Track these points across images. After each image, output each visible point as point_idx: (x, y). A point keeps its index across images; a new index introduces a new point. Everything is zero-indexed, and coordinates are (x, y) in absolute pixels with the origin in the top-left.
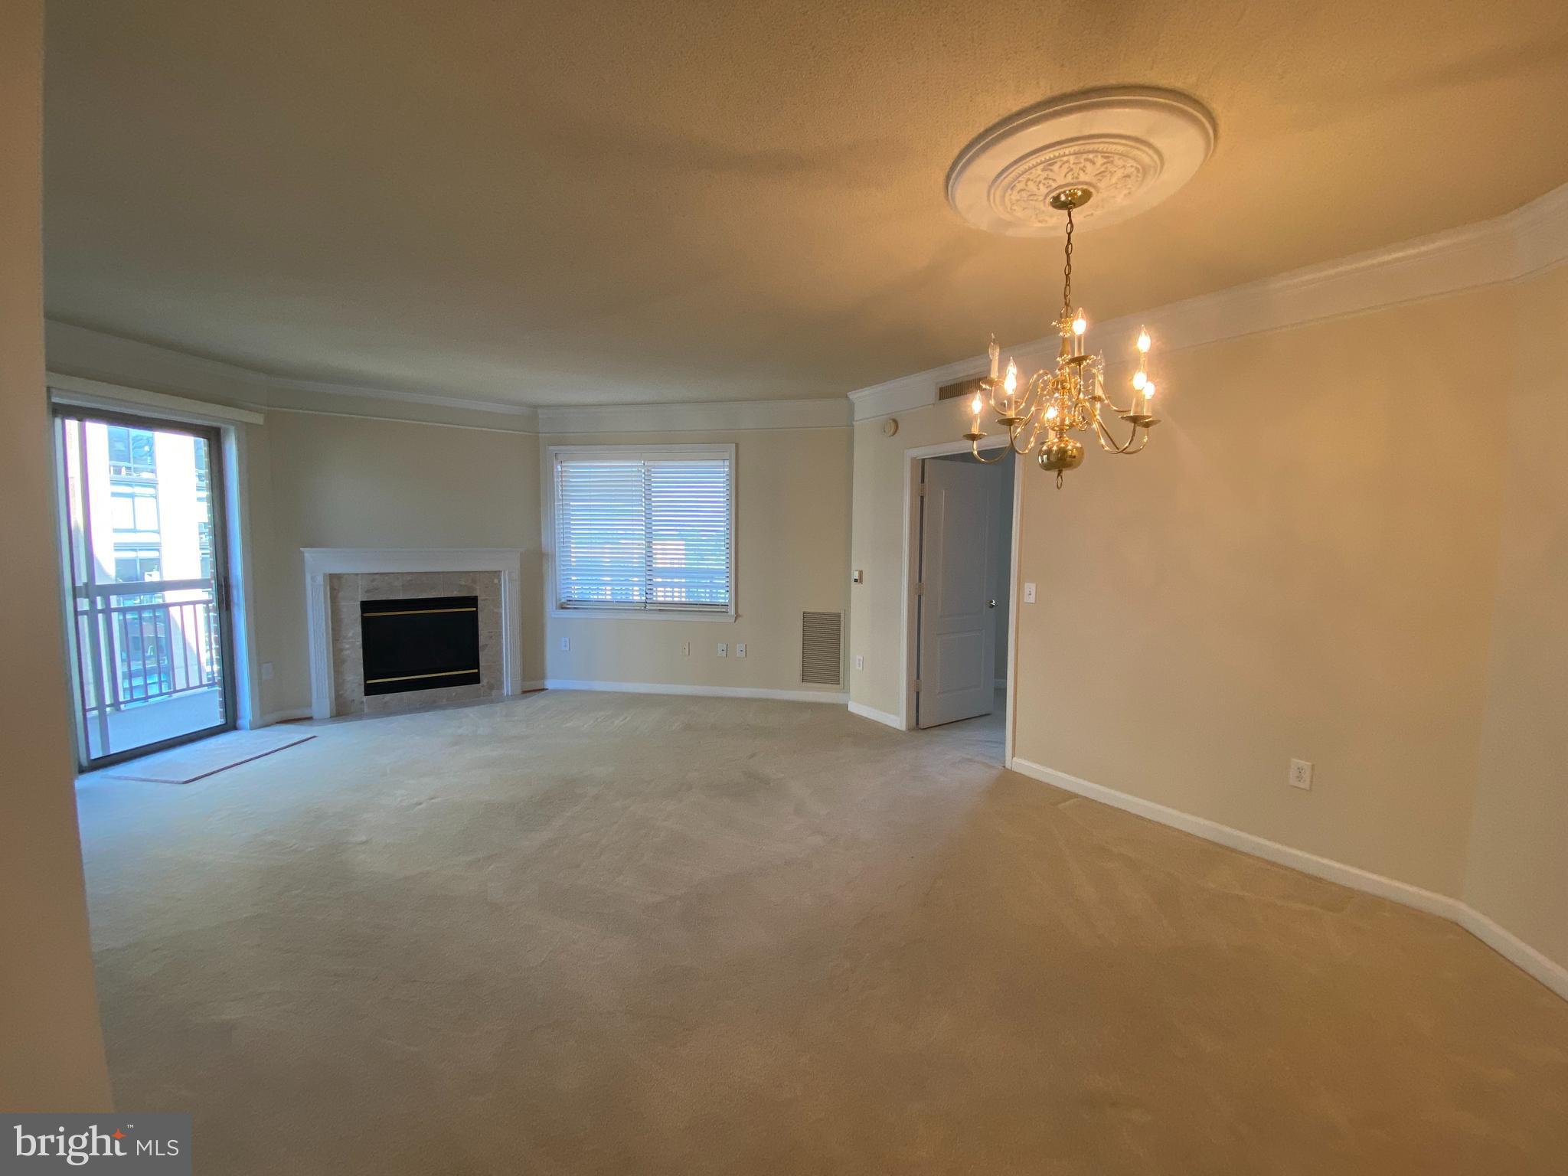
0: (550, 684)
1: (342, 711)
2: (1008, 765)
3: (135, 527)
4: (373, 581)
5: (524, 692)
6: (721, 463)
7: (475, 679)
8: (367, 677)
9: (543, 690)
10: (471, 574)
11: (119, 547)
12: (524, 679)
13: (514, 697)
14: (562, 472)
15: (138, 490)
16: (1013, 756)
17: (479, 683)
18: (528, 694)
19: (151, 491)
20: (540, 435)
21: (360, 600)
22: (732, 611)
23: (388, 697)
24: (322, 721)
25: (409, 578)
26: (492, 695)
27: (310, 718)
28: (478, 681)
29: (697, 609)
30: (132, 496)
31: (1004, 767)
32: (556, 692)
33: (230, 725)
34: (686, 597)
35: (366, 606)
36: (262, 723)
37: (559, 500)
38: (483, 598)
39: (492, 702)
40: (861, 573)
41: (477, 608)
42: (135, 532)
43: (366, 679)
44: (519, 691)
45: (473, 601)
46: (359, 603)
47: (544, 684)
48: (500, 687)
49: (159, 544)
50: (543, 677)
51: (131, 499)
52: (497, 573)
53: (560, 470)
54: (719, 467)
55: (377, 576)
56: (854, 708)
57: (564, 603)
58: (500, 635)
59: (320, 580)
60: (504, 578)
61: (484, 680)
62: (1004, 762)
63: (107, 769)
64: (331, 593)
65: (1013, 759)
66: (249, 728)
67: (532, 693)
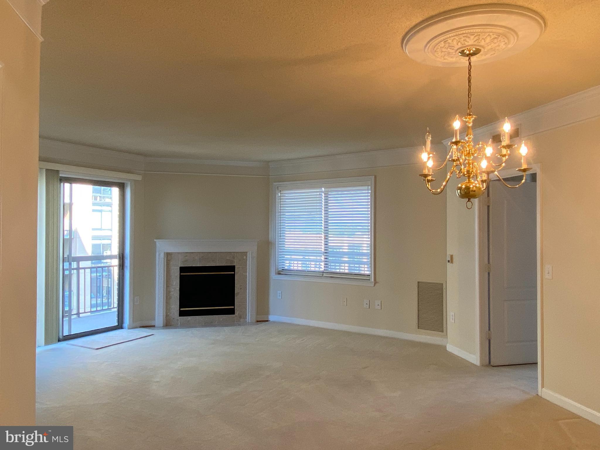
0: (271, 318)
1: (168, 324)
2: (540, 394)
3: (101, 228)
4: (185, 256)
5: (258, 321)
6: (366, 188)
7: (232, 312)
8: (181, 306)
9: (267, 321)
10: (232, 254)
11: (94, 238)
12: (258, 314)
13: (252, 324)
14: (280, 196)
15: (104, 208)
16: (543, 387)
17: (234, 314)
18: (259, 323)
19: (109, 208)
20: (270, 176)
21: (180, 266)
22: (373, 280)
23: (189, 318)
24: (159, 328)
26: (240, 322)
27: (154, 326)
28: (234, 313)
29: (352, 277)
30: (101, 211)
31: (538, 395)
32: (274, 322)
33: (120, 326)
34: (348, 269)
35: (182, 269)
36: (133, 327)
37: (278, 212)
38: (238, 267)
39: (239, 325)
40: (452, 256)
41: (234, 272)
42: (101, 230)
43: (180, 308)
44: (255, 320)
45: (232, 268)
46: (179, 268)
47: (268, 318)
48: (245, 318)
49: (111, 236)
50: (267, 313)
51: (101, 213)
52: (245, 254)
53: (280, 195)
54: (365, 190)
55: (187, 254)
56: (450, 348)
57: (280, 271)
58: (246, 288)
59: (162, 255)
60: (249, 255)
61: (237, 313)
62: (537, 391)
63: (69, 341)
64: (167, 262)
65: (542, 390)
66: (127, 328)
67: (262, 322)
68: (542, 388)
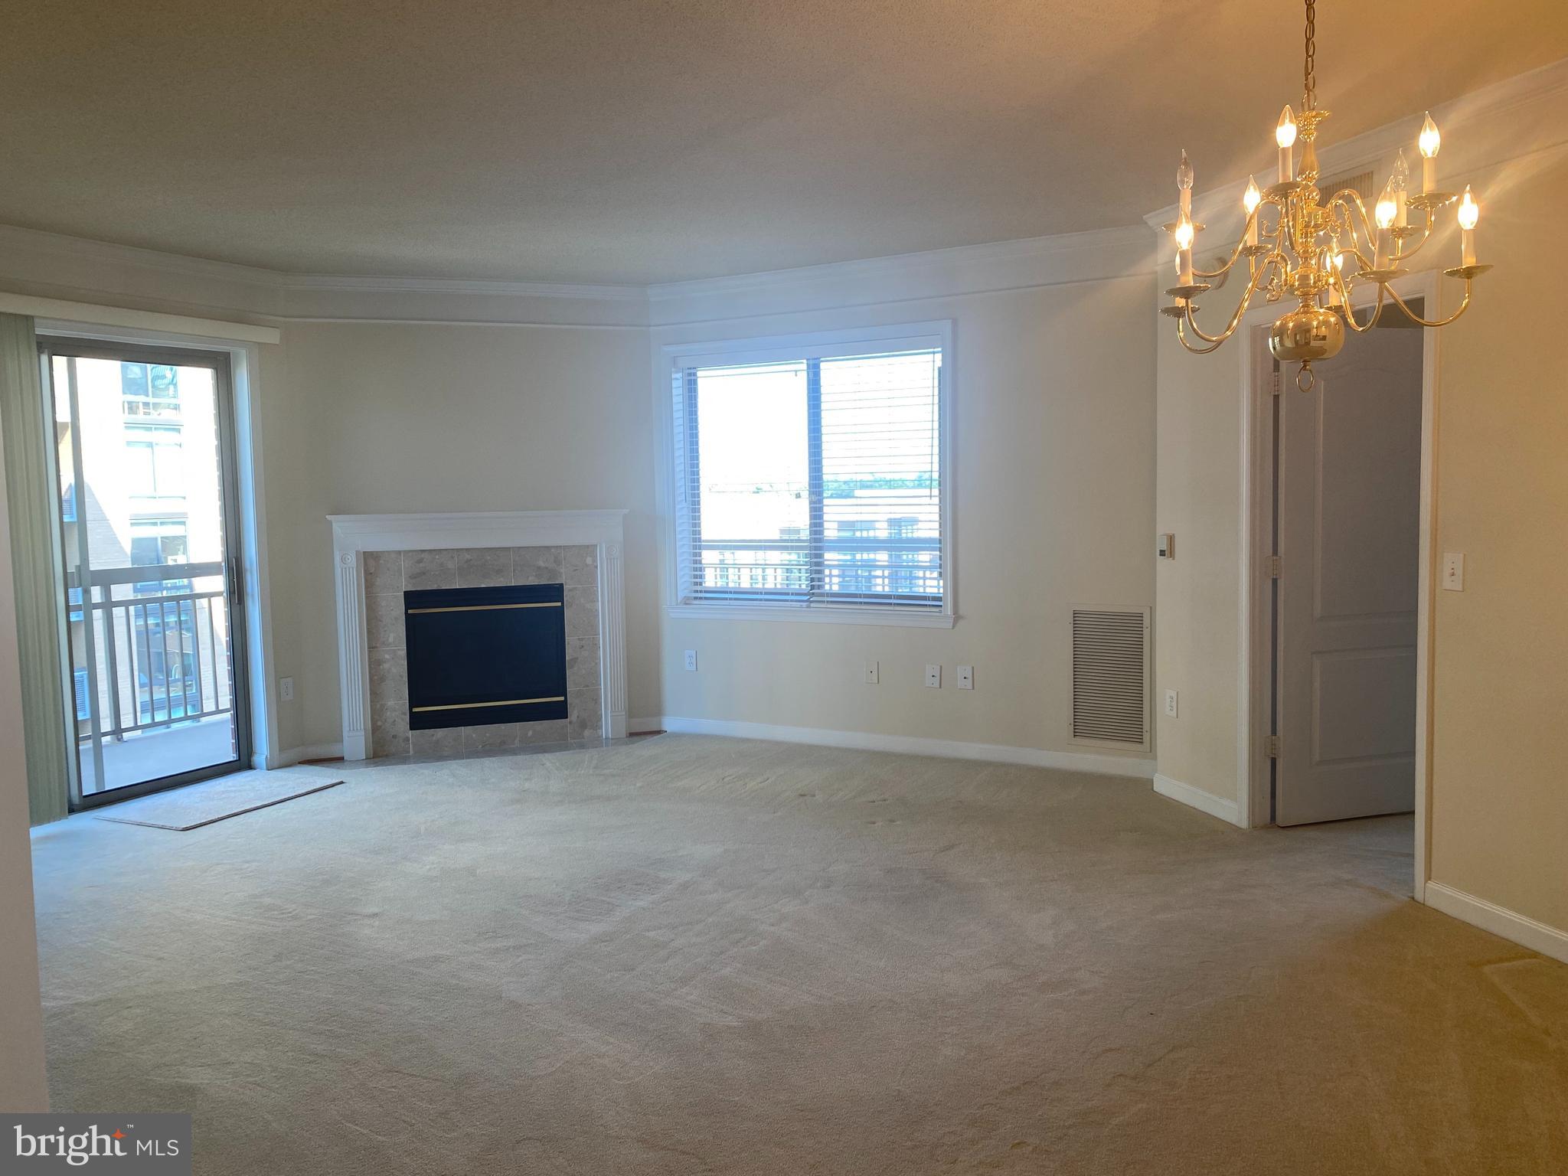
0: (671, 723)
1: (381, 753)
2: (1419, 896)
3: (155, 491)
4: (420, 561)
5: (632, 735)
7: (560, 711)
8: (413, 703)
9: (659, 732)
10: (553, 550)
11: (136, 522)
12: (631, 716)
13: (616, 741)
15: (157, 436)
16: (1428, 878)
17: (567, 718)
18: (635, 738)
19: (174, 437)
20: (652, 328)
21: (405, 589)
22: (949, 609)
23: (440, 733)
24: (356, 763)
25: (468, 557)
26: (584, 738)
27: (341, 759)
28: (564, 715)
30: (150, 445)
31: (1413, 898)
32: (678, 735)
33: (243, 762)
35: (412, 599)
36: (281, 764)
38: (570, 587)
39: (582, 746)
40: (1171, 539)
41: (562, 601)
42: (155, 498)
44: (623, 733)
45: (555, 592)
46: (403, 593)
47: (660, 723)
48: (597, 726)
50: (658, 712)
51: (150, 450)
52: (591, 549)
55: (425, 555)
56: (1166, 785)
57: (689, 594)
58: (596, 646)
59: (352, 560)
60: (601, 553)
61: (574, 714)
62: (1412, 889)
63: (101, 809)
64: (366, 580)
65: (1427, 884)
66: (265, 767)
67: (643, 737)
68: (1426, 882)
